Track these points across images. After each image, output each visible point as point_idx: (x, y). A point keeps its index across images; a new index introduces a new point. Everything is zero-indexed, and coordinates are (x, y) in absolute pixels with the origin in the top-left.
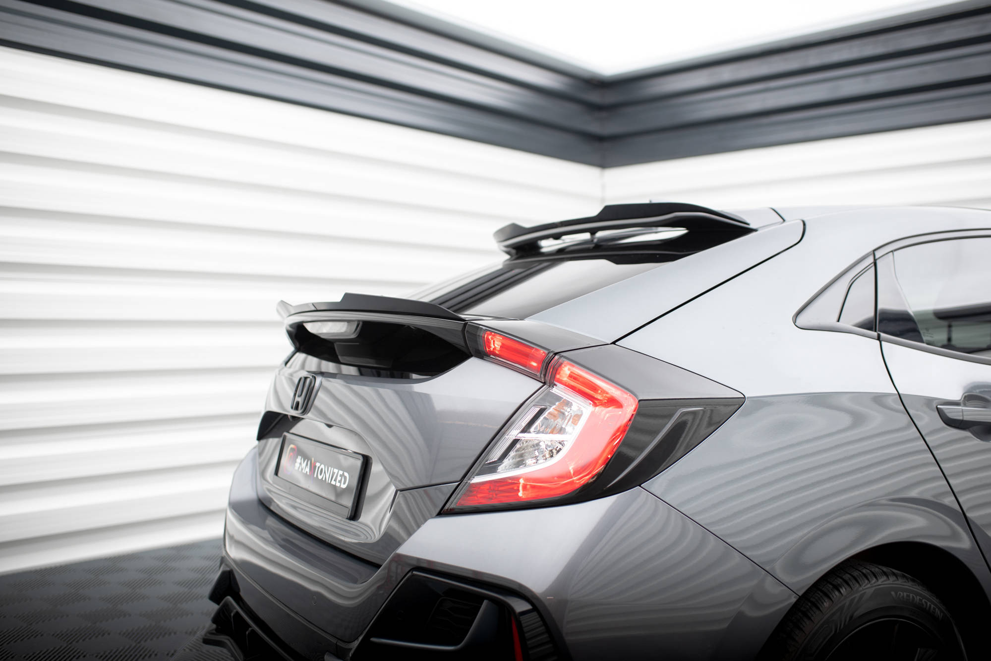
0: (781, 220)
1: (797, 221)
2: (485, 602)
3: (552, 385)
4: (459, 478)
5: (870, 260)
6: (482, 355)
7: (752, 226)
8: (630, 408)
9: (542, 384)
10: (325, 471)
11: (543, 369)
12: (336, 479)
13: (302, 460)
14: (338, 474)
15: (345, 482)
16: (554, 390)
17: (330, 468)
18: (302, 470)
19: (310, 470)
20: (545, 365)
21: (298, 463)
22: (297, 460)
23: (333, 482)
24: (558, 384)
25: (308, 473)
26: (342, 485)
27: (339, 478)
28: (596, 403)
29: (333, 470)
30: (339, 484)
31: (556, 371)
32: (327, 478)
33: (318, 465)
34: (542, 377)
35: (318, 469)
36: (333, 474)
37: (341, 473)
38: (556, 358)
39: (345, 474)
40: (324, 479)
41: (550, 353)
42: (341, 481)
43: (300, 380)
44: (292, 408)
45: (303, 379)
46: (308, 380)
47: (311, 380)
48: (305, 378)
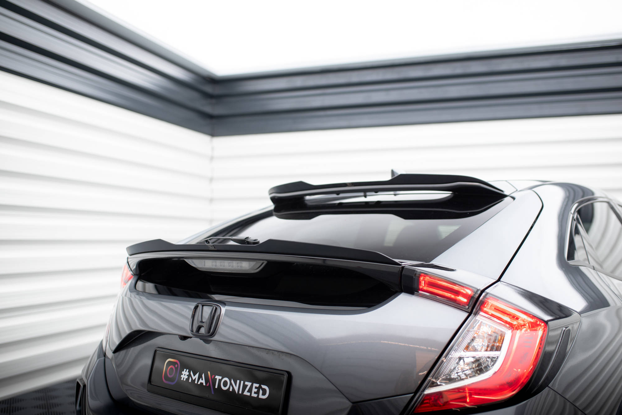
0: (515, 189)
1: (528, 191)
3: (477, 314)
4: (414, 390)
6: (412, 290)
9: (469, 314)
10: (231, 384)
11: (472, 303)
12: (250, 391)
13: (192, 373)
14: (252, 386)
15: (264, 394)
16: (478, 317)
17: (238, 381)
18: (193, 381)
19: (206, 383)
20: (475, 300)
21: (185, 375)
22: (183, 372)
23: (246, 393)
24: (481, 313)
25: (204, 384)
26: (261, 396)
27: (254, 390)
28: (512, 326)
29: (244, 383)
30: (256, 395)
31: (483, 303)
32: (236, 389)
33: (218, 378)
34: (470, 308)
35: (220, 381)
36: (245, 387)
37: (257, 385)
38: (484, 294)
39: (263, 387)
40: (231, 390)
41: (478, 290)
42: (257, 393)
43: (196, 308)
44: (192, 331)
45: (200, 306)
46: (212, 307)
47: (216, 309)
48: (203, 306)
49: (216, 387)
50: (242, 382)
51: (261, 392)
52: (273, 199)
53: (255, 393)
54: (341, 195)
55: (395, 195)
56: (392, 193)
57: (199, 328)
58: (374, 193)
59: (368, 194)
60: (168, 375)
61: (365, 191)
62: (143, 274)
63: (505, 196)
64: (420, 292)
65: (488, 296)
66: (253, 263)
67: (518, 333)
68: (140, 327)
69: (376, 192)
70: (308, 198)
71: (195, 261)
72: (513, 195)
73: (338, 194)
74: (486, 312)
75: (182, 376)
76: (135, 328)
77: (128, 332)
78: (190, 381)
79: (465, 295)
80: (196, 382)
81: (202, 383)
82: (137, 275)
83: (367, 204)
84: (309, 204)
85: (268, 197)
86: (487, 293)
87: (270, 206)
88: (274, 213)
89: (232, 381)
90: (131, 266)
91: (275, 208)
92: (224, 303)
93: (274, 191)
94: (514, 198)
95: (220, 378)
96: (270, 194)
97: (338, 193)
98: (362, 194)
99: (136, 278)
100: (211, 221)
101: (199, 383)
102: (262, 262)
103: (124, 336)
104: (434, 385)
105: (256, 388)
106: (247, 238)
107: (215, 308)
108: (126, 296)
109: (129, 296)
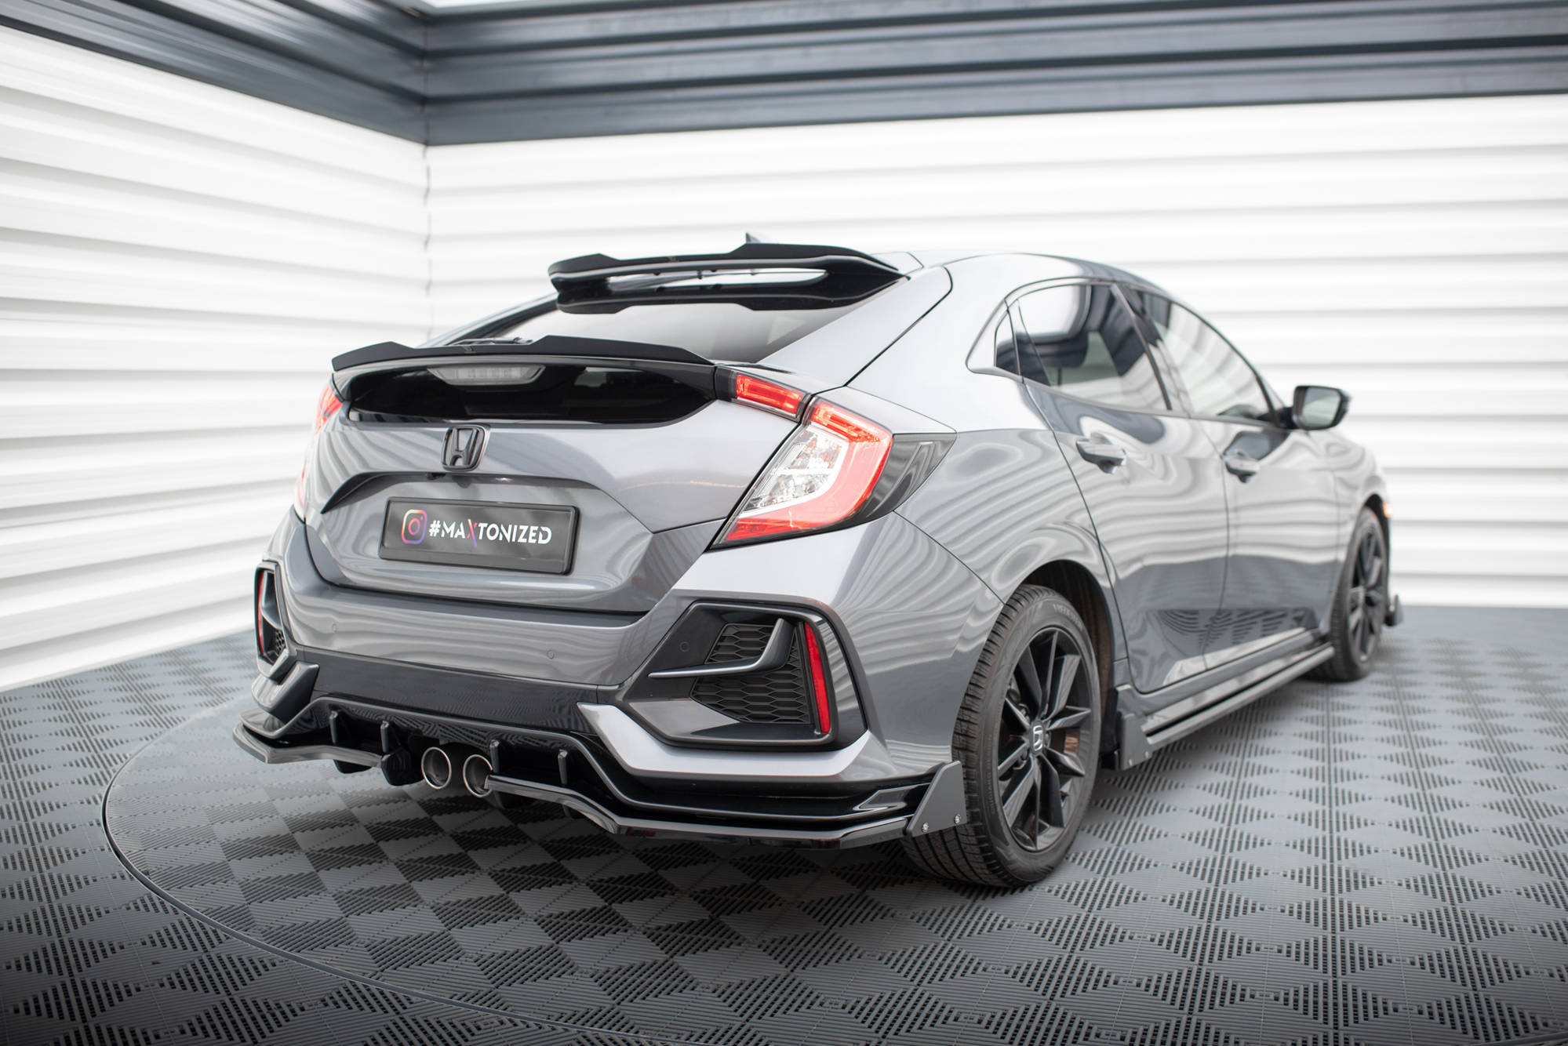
0: (920, 266)
1: (936, 268)
2: (780, 622)
3: (807, 424)
4: (726, 514)
5: (1004, 308)
6: (728, 396)
7: (901, 272)
8: (885, 442)
9: (796, 424)
10: (501, 531)
11: (800, 410)
12: (527, 536)
13: (445, 525)
14: (528, 530)
15: (545, 537)
16: (809, 429)
17: (510, 526)
18: (447, 535)
19: (466, 534)
20: (803, 406)
21: (434, 529)
22: (432, 526)
23: (521, 540)
24: (813, 423)
25: (464, 537)
26: (541, 541)
27: (532, 534)
28: (851, 439)
29: (518, 528)
30: (534, 541)
31: (814, 411)
32: (508, 537)
33: (482, 525)
34: (799, 417)
35: (485, 529)
36: (519, 532)
37: (536, 528)
38: (814, 399)
39: (544, 529)
40: (501, 538)
41: (807, 394)
42: (537, 537)
43: (449, 433)
44: (444, 463)
45: (455, 431)
46: (470, 432)
47: (478, 432)
48: (459, 430)
49: (481, 538)
50: (516, 527)
51: (541, 535)
52: (556, 283)
53: (533, 538)
54: (662, 276)
55: (753, 274)
56: (748, 271)
57: (455, 458)
58: (709, 272)
59: (704, 273)
60: (410, 531)
61: (699, 269)
62: (357, 399)
63: (900, 276)
64: (739, 398)
65: (818, 402)
66: (526, 370)
67: (858, 446)
68: (362, 470)
69: (714, 271)
70: (613, 280)
71: (442, 371)
72: (909, 275)
73: (657, 274)
74: (819, 422)
75: (431, 531)
76: (353, 473)
77: (342, 481)
78: (443, 535)
79: (791, 401)
80: (452, 536)
81: (460, 536)
82: (348, 400)
83: (703, 289)
84: (614, 289)
85: (549, 279)
86: (819, 398)
87: (552, 294)
88: (558, 305)
89: (503, 528)
90: (338, 386)
91: (560, 297)
92: (488, 426)
93: (557, 269)
94: (909, 278)
95: (486, 525)
96: (550, 274)
97: (657, 272)
98: (695, 273)
99: (347, 405)
100: (430, 330)
101: (456, 536)
102: (538, 367)
103: (335, 489)
104: (750, 507)
105: (534, 531)
106: (517, 339)
107: (475, 431)
108: (333, 430)
109: (341, 430)
